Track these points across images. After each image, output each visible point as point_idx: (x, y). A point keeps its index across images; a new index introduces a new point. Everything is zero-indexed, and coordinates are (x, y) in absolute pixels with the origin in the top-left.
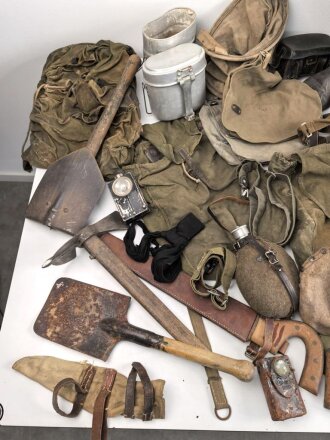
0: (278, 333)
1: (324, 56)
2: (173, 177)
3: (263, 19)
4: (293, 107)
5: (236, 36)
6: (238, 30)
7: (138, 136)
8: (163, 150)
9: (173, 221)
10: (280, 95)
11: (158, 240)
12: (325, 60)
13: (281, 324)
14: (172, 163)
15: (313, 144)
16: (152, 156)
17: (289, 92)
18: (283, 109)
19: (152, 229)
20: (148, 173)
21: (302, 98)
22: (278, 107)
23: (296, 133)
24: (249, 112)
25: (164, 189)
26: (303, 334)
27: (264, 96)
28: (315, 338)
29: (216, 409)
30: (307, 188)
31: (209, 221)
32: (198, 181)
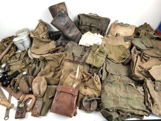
2: (18, 63)
3: (43, 29)
5: (39, 32)
11: (8, 77)
14: (19, 60)
32: (23, 63)
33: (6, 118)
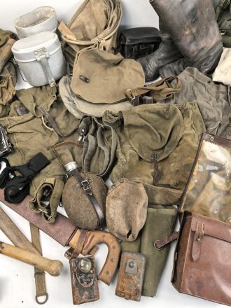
0: (89, 240)
1: (152, 43)
2: (34, 127)
3: (104, 16)
4: (126, 77)
5: (87, 27)
6: (89, 23)
7: (11, 97)
8: (29, 107)
9: (27, 159)
10: (118, 69)
11: (15, 172)
12: (153, 46)
13: (92, 234)
14: (34, 117)
15: (135, 105)
16: (21, 111)
17: (125, 67)
18: (120, 80)
19: (12, 164)
20: (15, 123)
21: (133, 72)
22: (117, 78)
23: (125, 97)
24: (96, 81)
25: (26, 135)
26: (107, 241)
27: (108, 70)
28: (115, 244)
29: (36, 297)
30: (130, 135)
31: (53, 159)
32: (52, 129)
33: (41, 299)
